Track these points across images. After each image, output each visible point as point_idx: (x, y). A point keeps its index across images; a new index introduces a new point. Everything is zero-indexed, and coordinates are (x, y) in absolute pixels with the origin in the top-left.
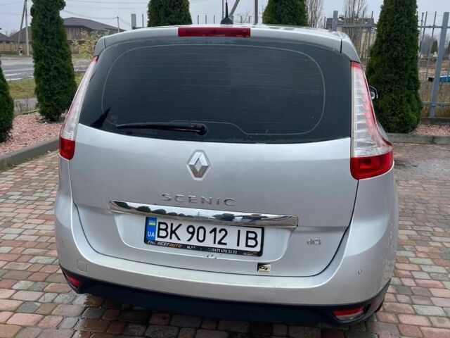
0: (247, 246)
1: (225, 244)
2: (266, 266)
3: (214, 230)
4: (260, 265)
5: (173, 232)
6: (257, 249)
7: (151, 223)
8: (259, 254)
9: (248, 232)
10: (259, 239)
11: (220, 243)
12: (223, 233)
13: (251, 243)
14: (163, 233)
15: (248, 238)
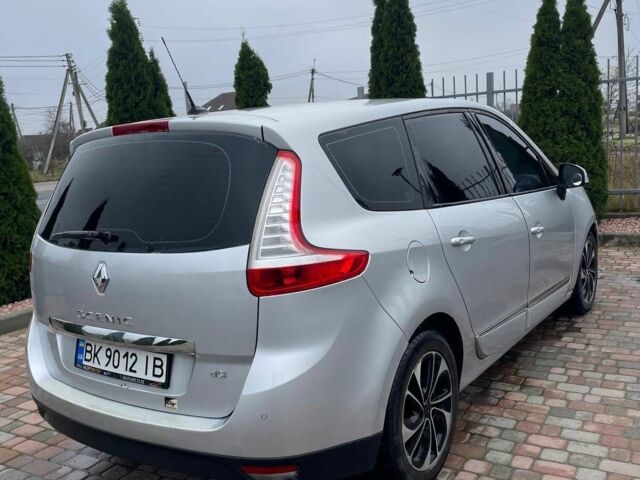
0: (154, 375)
1: (135, 372)
2: (174, 401)
3: (126, 355)
4: (167, 400)
5: (96, 355)
6: (162, 380)
7: (81, 345)
8: (166, 385)
9: (155, 359)
10: (164, 368)
11: (131, 370)
12: (134, 357)
13: (158, 371)
14: (88, 356)
15: (155, 366)
